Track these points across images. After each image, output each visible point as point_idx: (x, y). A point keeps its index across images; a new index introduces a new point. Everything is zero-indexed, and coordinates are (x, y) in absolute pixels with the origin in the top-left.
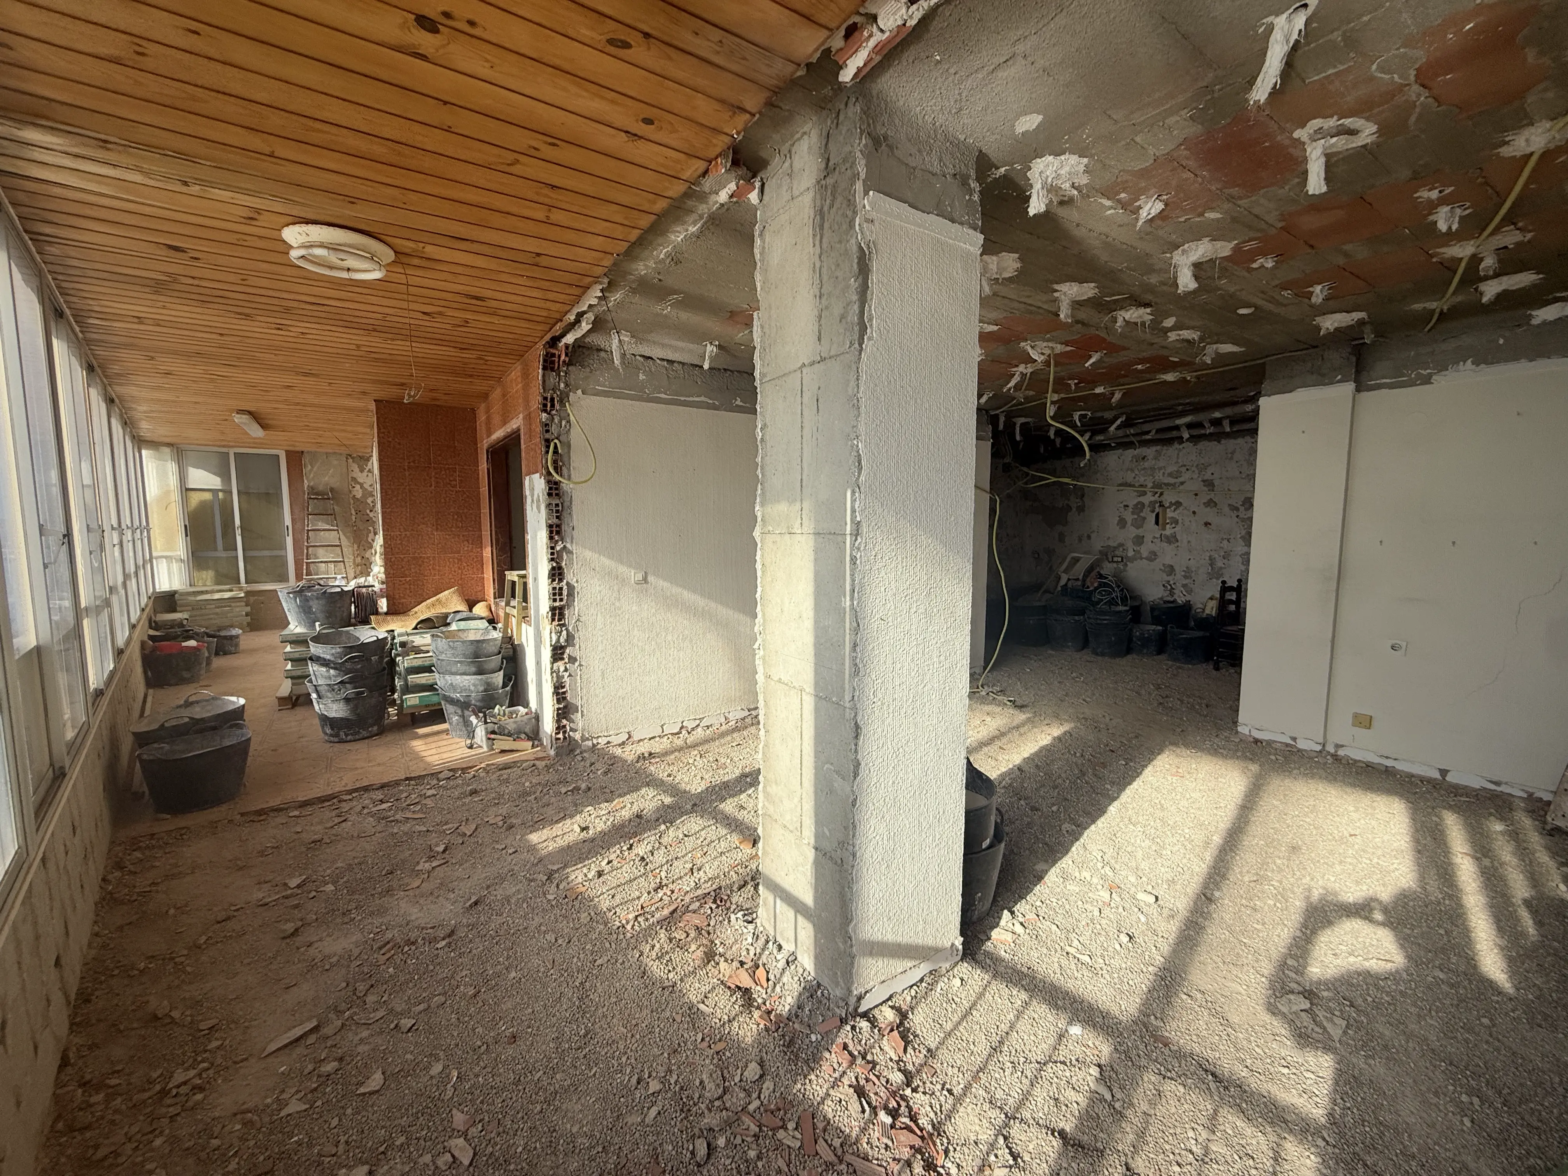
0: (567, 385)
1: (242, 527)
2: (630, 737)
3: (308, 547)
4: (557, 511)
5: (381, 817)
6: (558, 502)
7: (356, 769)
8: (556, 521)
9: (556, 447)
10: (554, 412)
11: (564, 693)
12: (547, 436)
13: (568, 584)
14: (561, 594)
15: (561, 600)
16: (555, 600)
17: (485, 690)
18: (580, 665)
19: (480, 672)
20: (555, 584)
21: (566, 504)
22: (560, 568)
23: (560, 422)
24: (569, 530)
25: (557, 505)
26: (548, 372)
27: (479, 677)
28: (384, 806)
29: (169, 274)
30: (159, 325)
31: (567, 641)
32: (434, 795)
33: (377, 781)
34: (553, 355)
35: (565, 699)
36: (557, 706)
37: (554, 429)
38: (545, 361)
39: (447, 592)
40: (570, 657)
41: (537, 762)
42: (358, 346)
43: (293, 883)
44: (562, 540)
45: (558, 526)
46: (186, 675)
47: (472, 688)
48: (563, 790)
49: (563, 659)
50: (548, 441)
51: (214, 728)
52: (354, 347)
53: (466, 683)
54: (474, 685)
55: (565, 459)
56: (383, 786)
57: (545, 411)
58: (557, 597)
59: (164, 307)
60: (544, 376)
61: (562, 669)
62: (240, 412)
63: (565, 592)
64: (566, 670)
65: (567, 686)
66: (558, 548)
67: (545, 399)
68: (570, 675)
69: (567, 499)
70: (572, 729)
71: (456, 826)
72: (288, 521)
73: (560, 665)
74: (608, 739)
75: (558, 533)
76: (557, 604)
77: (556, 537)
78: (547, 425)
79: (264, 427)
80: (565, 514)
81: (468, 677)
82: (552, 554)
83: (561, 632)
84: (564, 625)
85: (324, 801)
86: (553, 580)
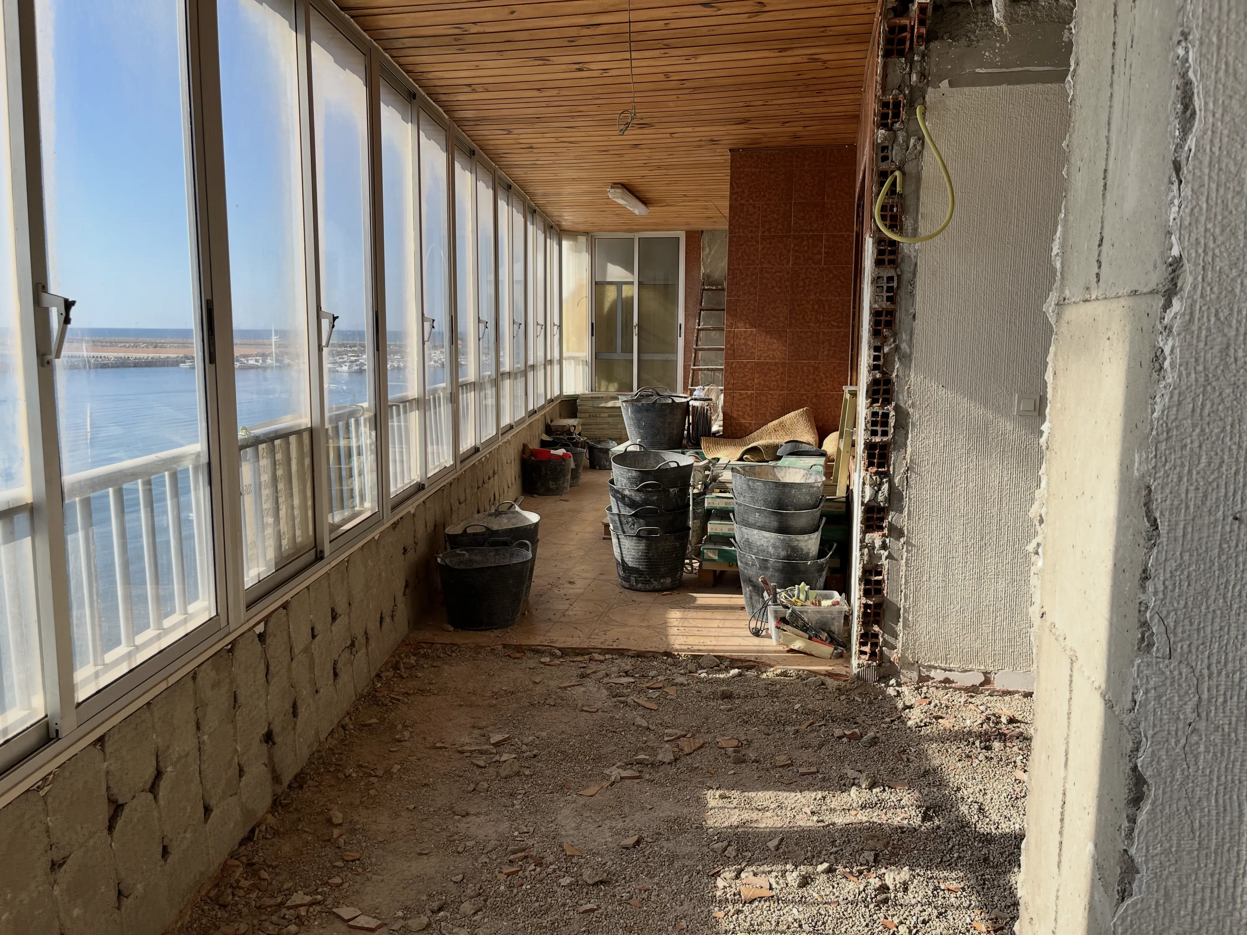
0: (923, 75)
1: (638, 325)
2: (987, 681)
3: (696, 351)
4: (890, 289)
5: (615, 693)
6: (892, 273)
7: (626, 625)
8: (886, 305)
9: (894, 184)
10: (897, 125)
11: (879, 582)
12: (884, 166)
13: (897, 408)
14: (885, 424)
15: (885, 433)
16: (874, 433)
17: (788, 557)
18: (907, 543)
19: (782, 529)
20: (876, 407)
21: (907, 276)
22: (888, 381)
23: (907, 142)
24: (908, 319)
25: (890, 279)
26: (893, 60)
27: (781, 536)
28: (624, 680)
29: (457, 25)
30: (488, 91)
31: (889, 499)
32: (682, 684)
33: (633, 645)
34: (903, 28)
35: (879, 591)
36: (864, 601)
37: (896, 154)
38: (888, 41)
39: (792, 414)
40: (891, 527)
41: (829, 681)
42: (666, 74)
43: (496, 738)
44: (895, 335)
45: (891, 313)
46: (552, 485)
47: (771, 550)
48: (838, 732)
49: (881, 528)
50: (884, 175)
51: (505, 544)
52: (662, 77)
53: (763, 542)
54: (774, 547)
55: (910, 201)
56: (640, 655)
57: (884, 125)
58: (879, 429)
59: (477, 68)
60: (885, 67)
61: (878, 543)
62: (615, 185)
63: (892, 422)
64: (884, 546)
65: (885, 572)
66: (886, 349)
67: (885, 105)
68: (889, 557)
69: (907, 268)
70: (886, 643)
71: (679, 732)
72: (681, 319)
73: (876, 538)
74: (948, 674)
75: (889, 324)
76: (877, 439)
77: (885, 332)
78: (884, 148)
79: (645, 202)
80: (902, 293)
81: (767, 534)
82: (876, 358)
83: (881, 484)
84: (886, 474)
85: (577, 655)
86: (874, 401)
